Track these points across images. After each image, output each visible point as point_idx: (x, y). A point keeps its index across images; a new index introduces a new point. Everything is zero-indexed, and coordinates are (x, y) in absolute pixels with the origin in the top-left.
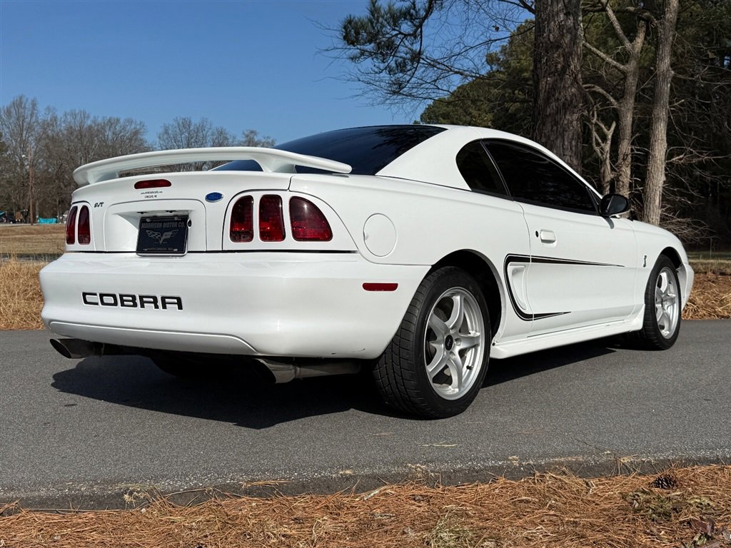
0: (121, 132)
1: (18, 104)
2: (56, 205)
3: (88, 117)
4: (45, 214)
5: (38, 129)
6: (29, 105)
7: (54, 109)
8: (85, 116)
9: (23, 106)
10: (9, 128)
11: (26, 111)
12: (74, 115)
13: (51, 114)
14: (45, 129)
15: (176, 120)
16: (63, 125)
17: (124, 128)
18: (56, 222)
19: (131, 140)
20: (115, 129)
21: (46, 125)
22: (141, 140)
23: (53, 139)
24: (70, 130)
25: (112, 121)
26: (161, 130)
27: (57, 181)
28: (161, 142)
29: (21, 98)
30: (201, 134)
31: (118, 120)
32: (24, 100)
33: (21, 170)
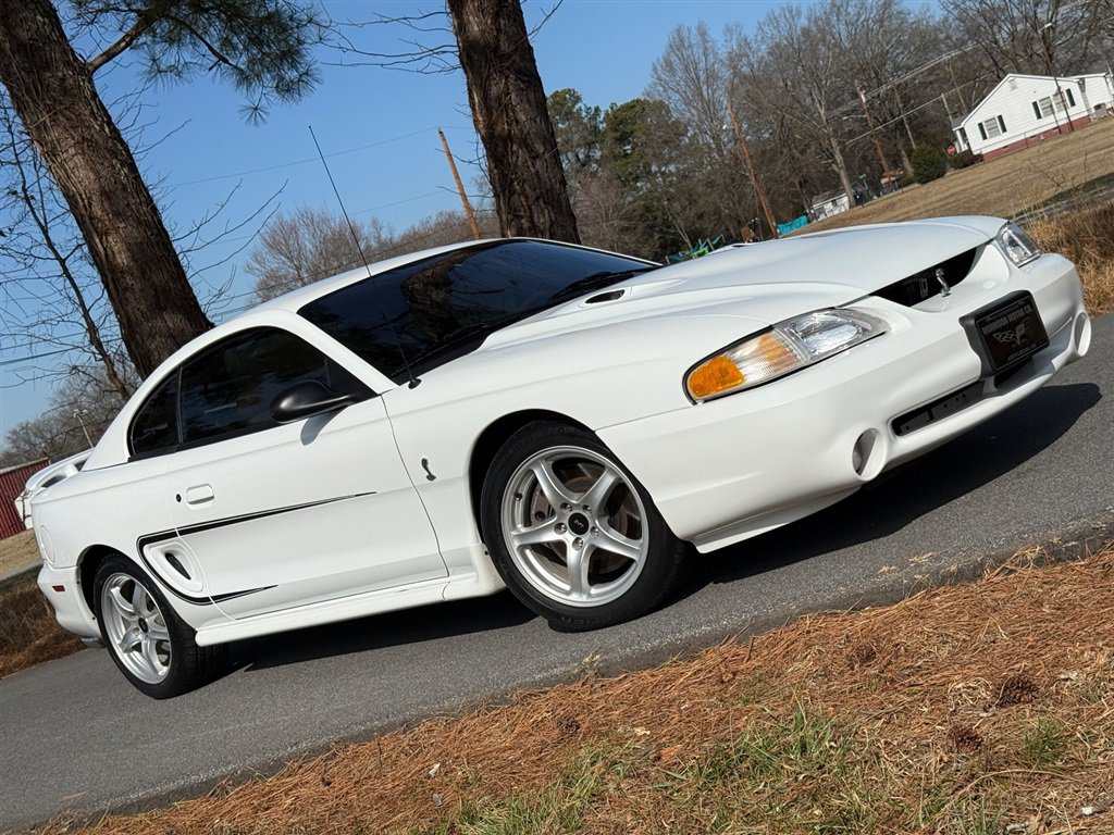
0: (859, 15)
1: (679, 44)
2: (796, 192)
3: (799, 13)
4: (784, 216)
5: (726, 73)
6: (695, 39)
7: (737, 26)
8: (793, 13)
9: (686, 45)
10: (678, 92)
11: (695, 50)
12: (773, 21)
13: (735, 36)
14: (735, 67)
16: (763, 47)
18: (809, 222)
19: (881, 21)
20: (848, 14)
21: (734, 61)
22: (900, 12)
23: (754, 80)
24: (777, 51)
27: (785, 150)
29: (679, 31)
32: (685, 33)
33: (721, 155)
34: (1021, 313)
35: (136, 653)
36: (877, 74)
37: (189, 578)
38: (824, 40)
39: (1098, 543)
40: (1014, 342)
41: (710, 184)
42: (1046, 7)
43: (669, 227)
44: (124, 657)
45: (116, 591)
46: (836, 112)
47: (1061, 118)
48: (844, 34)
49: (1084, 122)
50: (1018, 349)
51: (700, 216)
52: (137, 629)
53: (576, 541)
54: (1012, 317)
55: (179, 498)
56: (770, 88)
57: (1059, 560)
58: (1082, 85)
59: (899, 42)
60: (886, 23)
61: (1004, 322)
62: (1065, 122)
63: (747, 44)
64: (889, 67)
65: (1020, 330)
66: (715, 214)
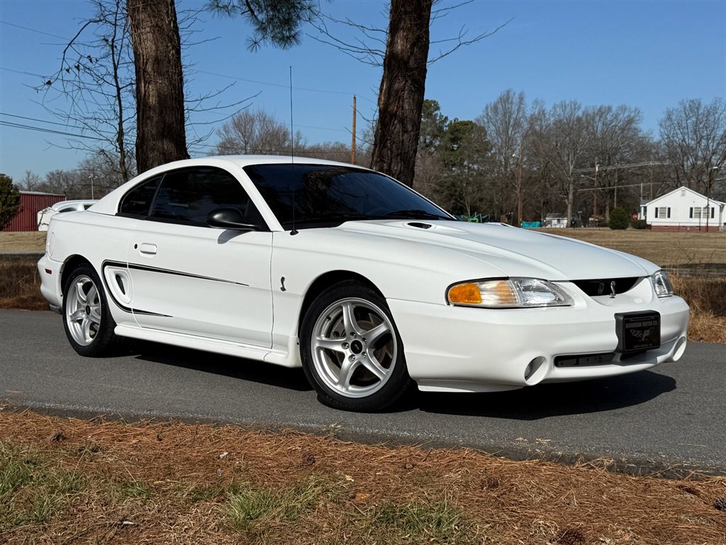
0: (612, 121)
1: (506, 99)
2: (540, 207)
3: (579, 108)
4: (528, 217)
5: (526, 126)
6: (516, 100)
7: (542, 101)
8: (576, 106)
9: (510, 101)
10: (495, 125)
11: (514, 106)
12: (564, 106)
13: (538, 107)
14: (532, 124)
15: (682, 103)
16: (552, 119)
17: (616, 117)
18: (541, 226)
19: (623, 130)
20: (606, 118)
21: (533, 120)
22: (635, 129)
23: (540, 135)
24: (559, 123)
25: (603, 110)
26: (663, 116)
27: (542, 181)
28: (662, 130)
29: (508, 92)
30: (712, 118)
31: (610, 109)
32: (511, 94)
33: (506, 170)
34: (650, 323)
35: (78, 324)
36: (610, 158)
37: (124, 293)
38: (587, 128)
39: (647, 471)
40: (640, 339)
41: (494, 184)
42: (718, 157)
43: (461, 199)
44: (70, 324)
45: (80, 285)
46: (578, 171)
47: (703, 222)
48: (600, 128)
49: (716, 229)
50: (642, 343)
51: (481, 200)
52: (84, 311)
53: (351, 356)
54: (645, 324)
55: (136, 246)
56: (546, 142)
57: (621, 472)
58: (722, 208)
59: (629, 145)
60: (625, 132)
61: (639, 325)
62: (705, 225)
63: (544, 114)
64: (618, 157)
65: (647, 333)
66: (490, 201)
